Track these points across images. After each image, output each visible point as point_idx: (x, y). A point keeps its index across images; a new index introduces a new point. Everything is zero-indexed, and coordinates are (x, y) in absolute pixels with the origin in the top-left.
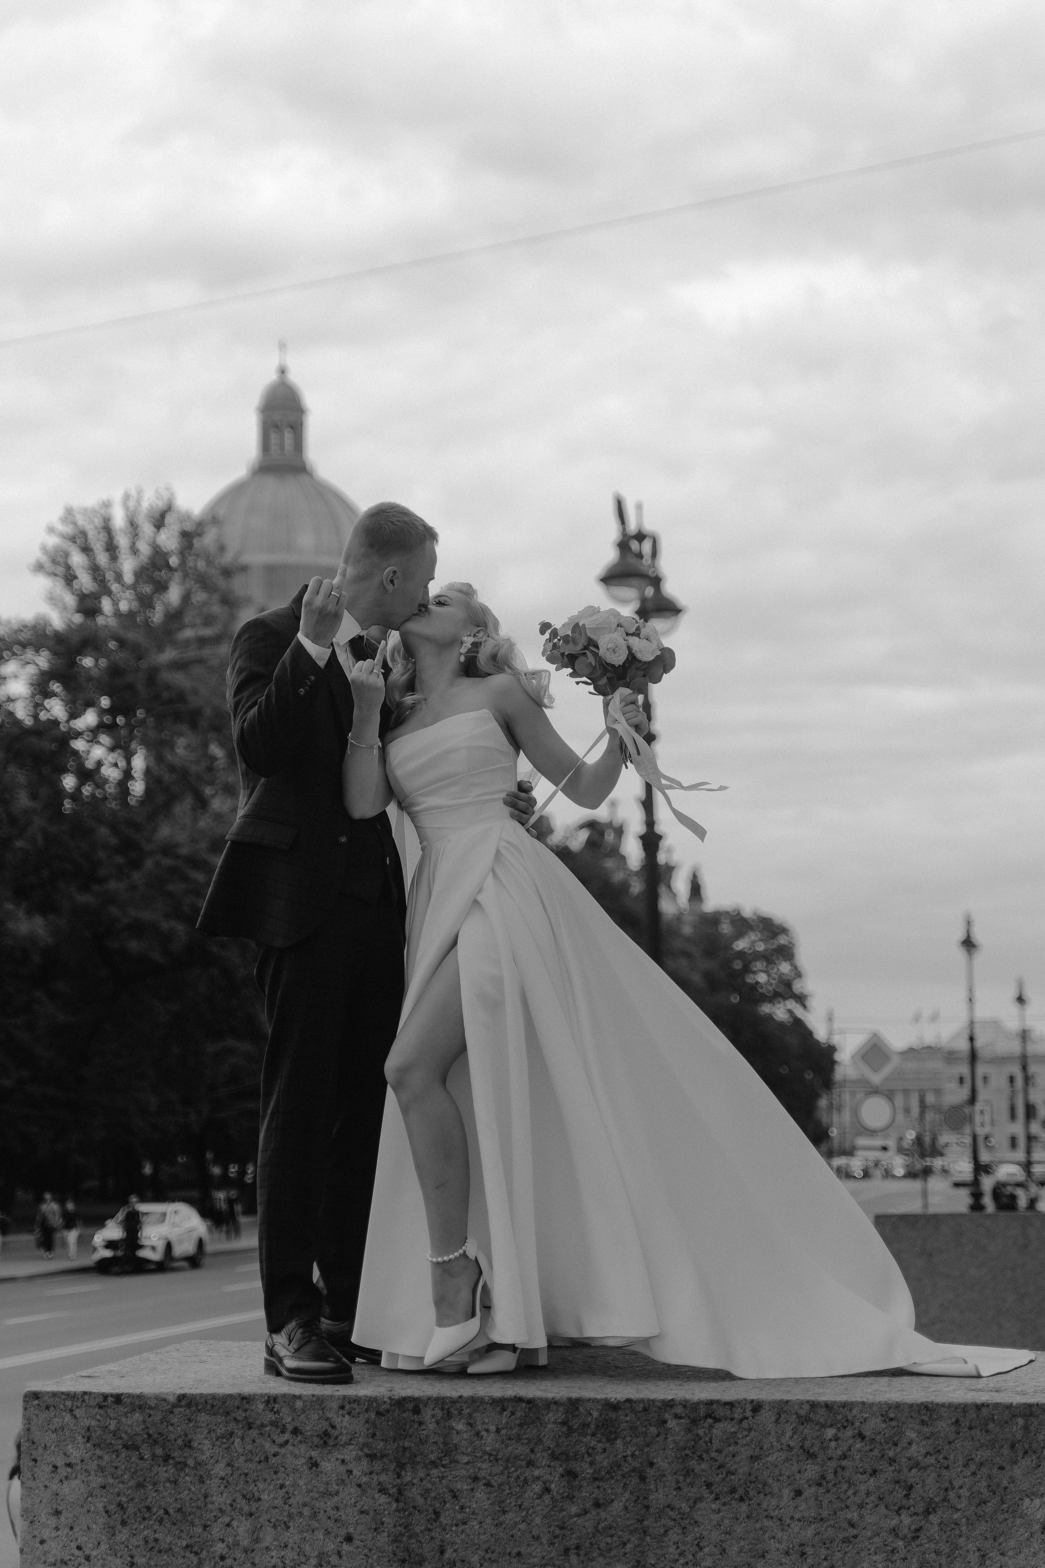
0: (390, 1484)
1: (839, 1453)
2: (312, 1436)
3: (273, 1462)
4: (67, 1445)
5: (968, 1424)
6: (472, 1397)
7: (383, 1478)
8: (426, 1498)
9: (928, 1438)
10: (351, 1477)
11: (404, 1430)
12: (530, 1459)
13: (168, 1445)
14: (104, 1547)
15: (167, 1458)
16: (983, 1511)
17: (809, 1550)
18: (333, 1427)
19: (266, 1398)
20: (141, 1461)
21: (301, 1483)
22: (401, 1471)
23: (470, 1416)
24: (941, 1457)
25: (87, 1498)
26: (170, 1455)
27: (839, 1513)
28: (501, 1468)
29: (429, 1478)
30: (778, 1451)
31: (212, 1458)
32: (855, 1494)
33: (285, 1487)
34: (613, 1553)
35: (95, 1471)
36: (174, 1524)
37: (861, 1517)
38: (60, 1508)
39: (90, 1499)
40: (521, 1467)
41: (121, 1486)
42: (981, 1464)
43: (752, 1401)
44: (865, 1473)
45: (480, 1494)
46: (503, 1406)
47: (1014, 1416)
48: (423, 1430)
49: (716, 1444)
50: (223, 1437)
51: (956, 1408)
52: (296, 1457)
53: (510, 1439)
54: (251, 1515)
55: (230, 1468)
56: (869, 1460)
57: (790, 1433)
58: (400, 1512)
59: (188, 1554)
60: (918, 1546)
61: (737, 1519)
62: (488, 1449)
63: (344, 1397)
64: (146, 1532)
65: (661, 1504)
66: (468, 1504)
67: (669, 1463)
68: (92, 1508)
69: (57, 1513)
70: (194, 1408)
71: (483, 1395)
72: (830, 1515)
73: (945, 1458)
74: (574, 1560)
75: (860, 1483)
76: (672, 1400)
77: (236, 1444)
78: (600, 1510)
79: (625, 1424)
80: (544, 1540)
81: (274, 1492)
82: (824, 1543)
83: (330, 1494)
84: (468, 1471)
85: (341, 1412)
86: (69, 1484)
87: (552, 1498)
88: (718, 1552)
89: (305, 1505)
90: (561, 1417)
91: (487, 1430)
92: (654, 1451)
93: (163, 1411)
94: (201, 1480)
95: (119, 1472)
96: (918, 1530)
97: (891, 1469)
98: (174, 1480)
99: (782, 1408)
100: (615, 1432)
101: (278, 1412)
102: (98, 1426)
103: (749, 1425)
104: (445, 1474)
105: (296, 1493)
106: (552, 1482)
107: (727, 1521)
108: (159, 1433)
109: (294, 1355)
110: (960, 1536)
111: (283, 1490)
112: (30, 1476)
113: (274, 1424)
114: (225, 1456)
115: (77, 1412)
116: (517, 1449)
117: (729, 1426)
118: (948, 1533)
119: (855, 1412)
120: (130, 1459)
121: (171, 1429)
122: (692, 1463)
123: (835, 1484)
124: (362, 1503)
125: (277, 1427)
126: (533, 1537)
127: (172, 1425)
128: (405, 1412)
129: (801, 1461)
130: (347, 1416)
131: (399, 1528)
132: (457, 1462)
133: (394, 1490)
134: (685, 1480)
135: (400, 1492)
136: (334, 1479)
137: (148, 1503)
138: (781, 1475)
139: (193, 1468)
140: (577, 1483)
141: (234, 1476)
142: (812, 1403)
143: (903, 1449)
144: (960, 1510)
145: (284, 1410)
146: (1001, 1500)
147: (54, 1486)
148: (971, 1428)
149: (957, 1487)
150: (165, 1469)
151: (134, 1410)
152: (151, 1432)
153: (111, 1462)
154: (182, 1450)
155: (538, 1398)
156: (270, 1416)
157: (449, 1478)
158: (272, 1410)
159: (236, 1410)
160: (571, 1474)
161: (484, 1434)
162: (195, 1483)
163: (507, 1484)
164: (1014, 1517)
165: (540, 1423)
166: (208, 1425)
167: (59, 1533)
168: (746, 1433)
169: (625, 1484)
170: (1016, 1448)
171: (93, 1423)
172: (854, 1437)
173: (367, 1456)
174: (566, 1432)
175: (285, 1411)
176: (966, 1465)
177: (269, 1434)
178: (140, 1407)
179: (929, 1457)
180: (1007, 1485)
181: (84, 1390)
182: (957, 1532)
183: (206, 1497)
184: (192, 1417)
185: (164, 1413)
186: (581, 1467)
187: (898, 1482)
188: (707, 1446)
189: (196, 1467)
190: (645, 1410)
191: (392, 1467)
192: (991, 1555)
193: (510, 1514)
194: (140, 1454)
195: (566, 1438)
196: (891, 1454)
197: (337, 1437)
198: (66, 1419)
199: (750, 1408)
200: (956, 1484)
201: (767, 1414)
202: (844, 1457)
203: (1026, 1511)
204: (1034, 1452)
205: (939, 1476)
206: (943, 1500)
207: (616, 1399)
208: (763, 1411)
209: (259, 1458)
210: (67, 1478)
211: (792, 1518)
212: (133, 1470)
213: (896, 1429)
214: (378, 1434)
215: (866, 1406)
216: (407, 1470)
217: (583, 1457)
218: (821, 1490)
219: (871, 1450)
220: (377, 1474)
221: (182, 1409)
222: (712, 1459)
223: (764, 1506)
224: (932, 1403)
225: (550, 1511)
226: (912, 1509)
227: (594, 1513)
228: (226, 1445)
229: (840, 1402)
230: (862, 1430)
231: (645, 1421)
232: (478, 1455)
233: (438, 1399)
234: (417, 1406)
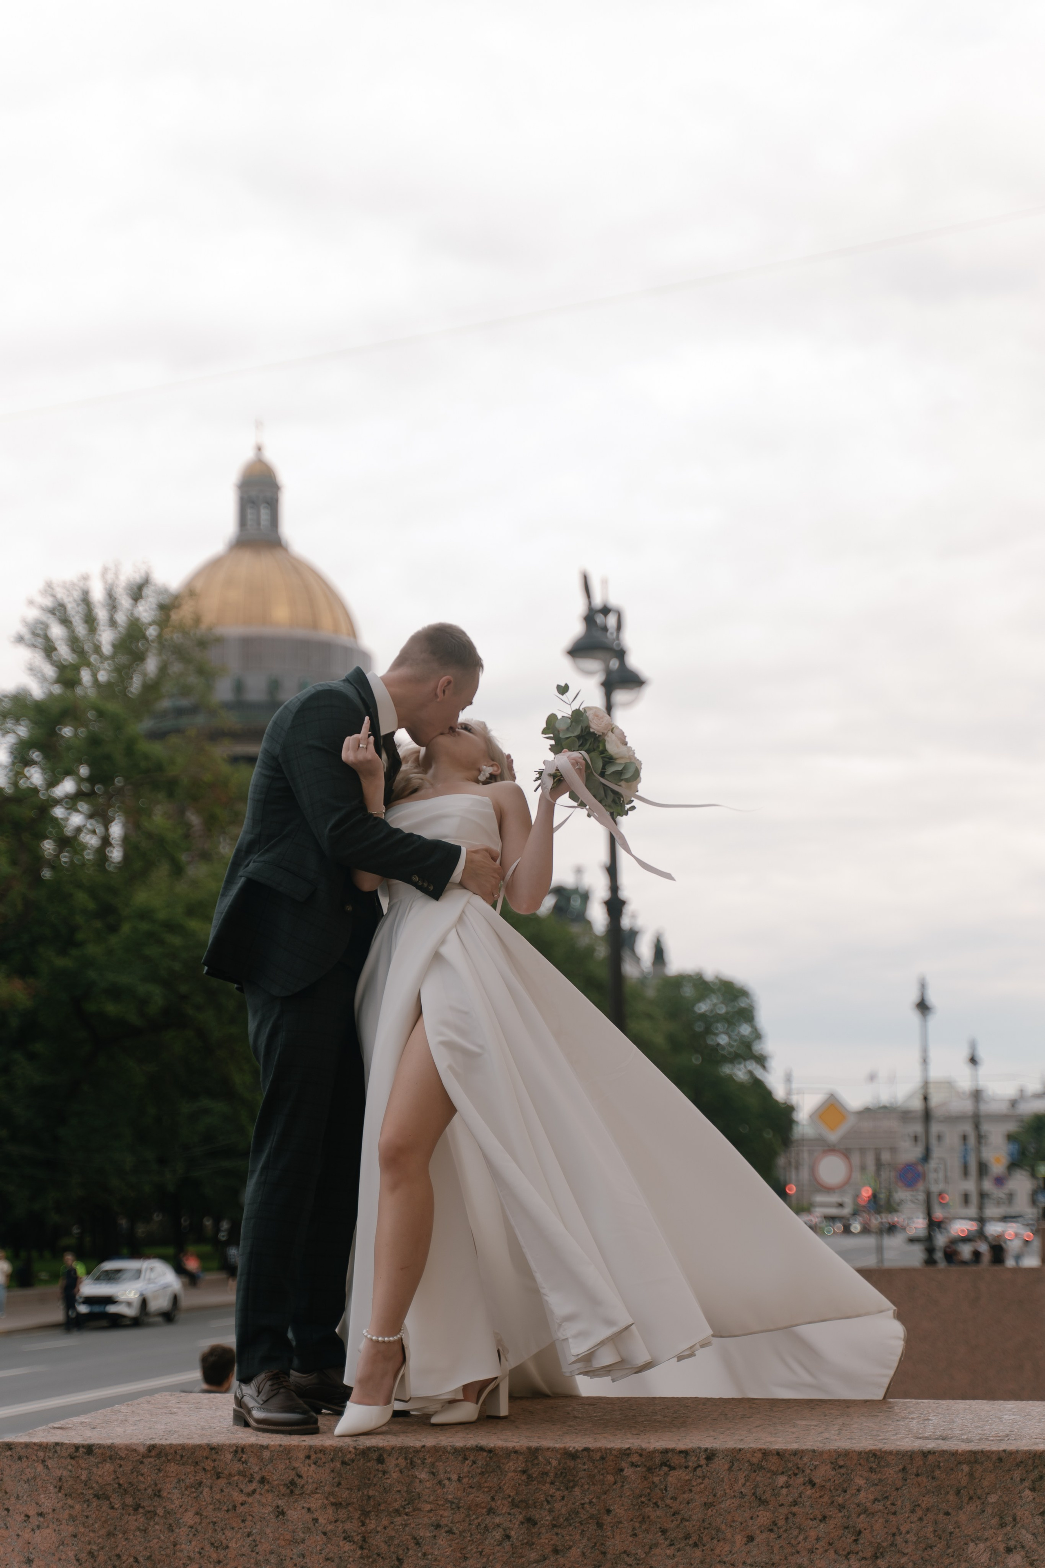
0: (355, 1531)
1: (791, 1500)
2: (278, 1485)
3: (241, 1510)
4: (39, 1495)
5: (915, 1471)
6: (435, 1447)
7: (348, 1526)
8: (389, 1546)
9: (876, 1485)
10: (316, 1525)
11: (369, 1480)
12: (491, 1507)
13: (138, 1495)
15: (137, 1508)
16: (929, 1556)
18: (300, 1476)
19: (235, 1448)
20: (112, 1510)
21: (268, 1531)
22: (366, 1519)
23: (433, 1465)
24: (889, 1503)
25: (59, 1546)
26: (140, 1504)
27: (789, 1558)
28: (463, 1516)
29: (392, 1526)
30: (731, 1498)
31: (181, 1506)
32: (805, 1539)
33: (253, 1535)
35: (66, 1520)
37: (812, 1561)
38: (32, 1557)
39: (61, 1547)
40: (483, 1515)
41: (92, 1534)
42: (928, 1510)
43: (706, 1450)
44: (815, 1519)
45: (443, 1541)
46: (465, 1455)
47: (960, 1463)
48: (387, 1479)
49: (671, 1491)
50: (192, 1487)
51: (903, 1456)
52: (264, 1505)
53: (471, 1487)
54: (219, 1562)
55: (198, 1517)
56: (819, 1506)
57: (743, 1480)
58: (364, 1560)
61: (691, 1564)
62: (450, 1497)
63: (311, 1447)
65: (617, 1550)
66: (431, 1551)
67: (625, 1510)
68: (64, 1557)
69: (30, 1561)
70: (164, 1458)
71: (446, 1445)
72: (781, 1560)
73: (893, 1504)
75: (811, 1528)
76: (629, 1448)
77: (205, 1493)
78: (559, 1556)
79: (583, 1472)
81: (242, 1540)
83: (296, 1542)
84: (430, 1518)
85: (307, 1461)
86: (40, 1532)
87: (512, 1545)
89: (272, 1552)
90: (521, 1466)
91: (449, 1479)
92: (611, 1499)
93: (133, 1461)
94: (171, 1529)
95: (90, 1521)
97: (840, 1515)
98: (144, 1528)
99: (735, 1456)
100: (573, 1481)
101: (246, 1462)
102: (70, 1477)
103: (703, 1472)
104: (409, 1522)
105: (263, 1541)
106: (512, 1529)
108: (130, 1483)
109: (262, 1406)
111: (250, 1538)
112: (3, 1525)
113: (240, 1473)
114: (194, 1505)
115: (49, 1463)
116: (478, 1497)
117: (684, 1474)
119: (805, 1459)
120: (101, 1508)
121: (141, 1478)
122: (648, 1510)
123: (786, 1530)
124: (327, 1550)
125: (245, 1476)
127: (142, 1475)
128: (369, 1461)
129: (753, 1508)
130: (313, 1466)
132: (420, 1510)
133: (359, 1537)
134: (640, 1527)
135: (364, 1540)
136: (300, 1527)
137: (118, 1551)
138: (733, 1521)
139: (162, 1516)
140: (536, 1529)
141: (203, 1525)
142: (763, 1451)
143: (852, 1495)
144: (907, 1554)
145: (251, 1460)
146: (947, 1545)
147: (26, 1535)
148: (917, 1475)
149: (904, 1531)
150: (135, 1518)
151: (105, 1460)
152: (121, 1482)
153: (83, 1511)
154: (152, 1500)
155: (499, 1447)
156: (239, 1466)
157: (412, 1526)
158: (240, 1460)
159: (205, 1460)
160: (531, 1521)
161: (446, 1482)
162: (164, 1532)
163: (469, 1531)
164: (959, 1561)
165: (501, 1472)
166: (177, 1475)
168: (700, 1480)
169: (583, 1531)
170: (961, 1494)
171: (65, 1473)
172: (804, 1484)
173: (333, 1504)
174: (526, 1480)
175: (253, 1460)
176: (913, 1511)
177: (237, 1483)
178: (111, 1458)
179: (878, 1503)
180: (953, 1530)
181: (56, 1441)
183: (175, 1545)
184: (162, 1467)
185: (134, 1464)
186: (540, 1514)
187: (847, 1528)
188: (663, 1493)
189: (166, 1516)
190: (603, 1458)
191: (357, 1515)
193: (471, 1560)
194: (111, 1503)
195: (526, 1486)
196: (840, 1500)
197: (303, 1487)
198: (39, 1470)
199: (704, 1457)
200: (904, 1529)
201: (721, 1462)
202: (795, 1503)
203: (971, 1555)
204: (979, 1498)
205: (887, 1521)
206: (890, 1545)
207: (574, 1448)
208: (716, 1459)
209: (227, 1507)
210: (38, 1527)
212: (103, 1519)
213: (845, 1476)
214: (343, 1482)
215: (816, 1454)
216: (371, 1518)
217: (542, 1505)
218: (773, 1536)
219: (820, 1497)
220: (343, 1522)
221: (152, 1460)
222: (666, 1506)
223: (717, 1551)
224: (880, 1450)
225: (510, 1557)
226: (860, 1553)
227: (553, 1559)
228: (195, 1495)
229: (792, 1450)
230: (813, 1478)
231: (603, 1469)
232: (441, 1503)
233: (401, 1449)
234: (381, 1455)
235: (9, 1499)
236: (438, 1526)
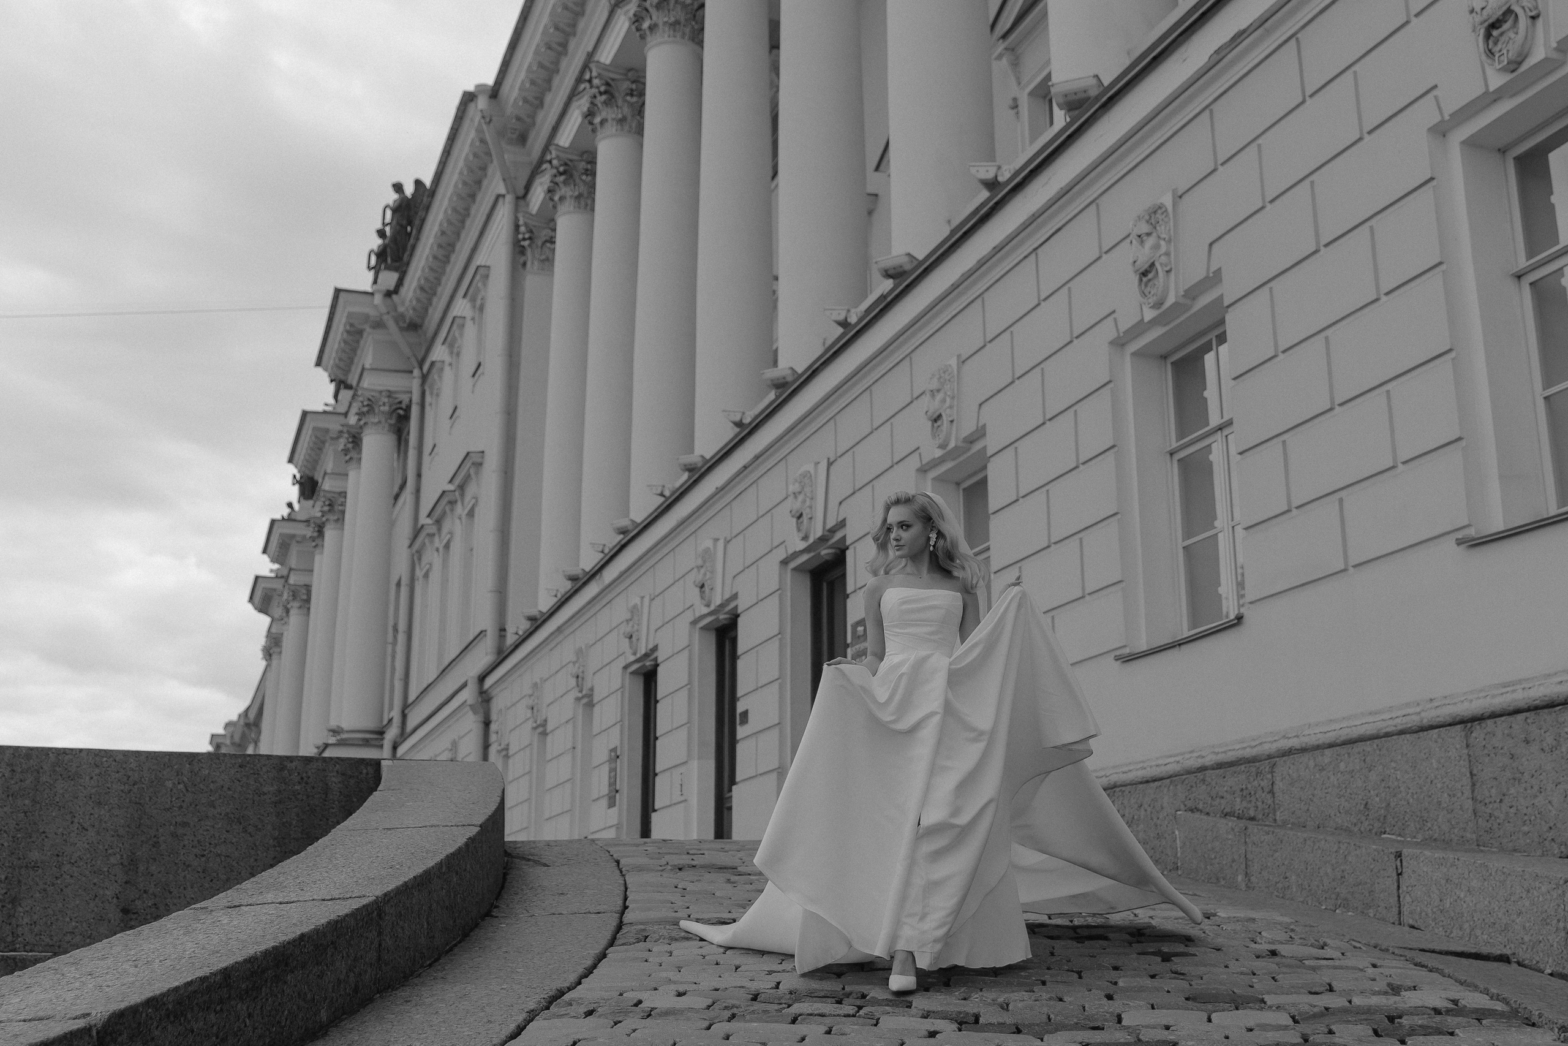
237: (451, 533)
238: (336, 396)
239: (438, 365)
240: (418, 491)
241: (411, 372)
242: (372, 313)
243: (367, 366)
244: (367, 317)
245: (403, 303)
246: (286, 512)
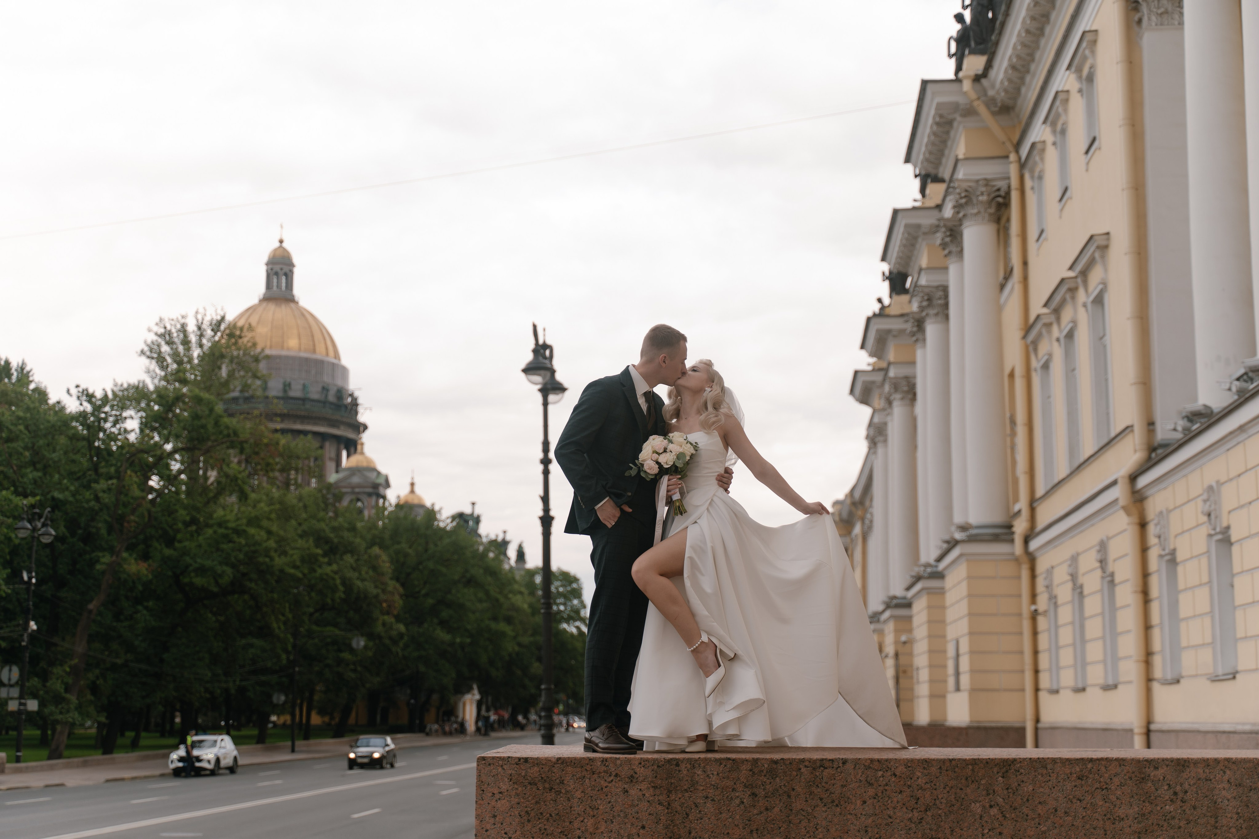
0: (664, 800)
1: (885, 783)
2: (625, 777)
3: (605, 790)
4: (499, 783)
6: (705, 758)
7: (661, 798)
8: (682, 807)
9: (927, 775)
10: (644, 797)
11: (671, 775)
12: (734, 788)
13: (551, 783)
14: (518, 833)
15: (551, 789)
16: (953, 810)
17: (869, 829)
18: (636, 773)
20: (538, 791)
21: (619, 800)
22: (670, 794)
23: (704, 767)
24: (932, 784)
26: (553, 788)
27: (884, 811)
28: (719, 792)
29: (684, 797)
30: (855, 782)
31: (574, 789)
32: (892, 802)
34: (774, 832)
35: (514, 796)
36: (555, 821)
37: (895, 813)
38: (496, 814)
39: (511, 809)
40: (730, 792)
41: (527, 803)
42: (952, 787)
43: (842, 759)
44: (896, 792)
45: (709, 805)
47: (967, 765)
48: (681, 774)
49: (825, 780)
50: (580, 779)
52: (617, 788)
53: (724, 778)
54: (594, 816)
55: (583, 793)
56: (898, 786)
57: (861, 774)
58: (669, 815)
59: (561, 836)
60: (921, 826)
61: (835, 815)
62: (713, 783)
63: (641, 758)
64: (540, 825)
65: (798, 809)
66: (703, 810)
67: (802, 789)
68: (513, 814)
69: (495, 816)
72: (880, 812)
73: (935, 785)
74: (755, 835)
75: (894, 797)
76: (804, 758)
77: (586, 781)
78: (768, 812)
80: (741, 827)
81: (606, 805)
82: (877, 826)
83: (634, 806)
84: (703, 794)
85: (640, 766)
86: (501, 802)
87: (745, 807)
88: (825, 831)
89: (621, 811)
92: (794, 784)
94: (569, 800)
95: (527, 796)
96: (921, 819)
97: (909, 790)
98: (555, 800)
100: (776, 774)
101: (608, 766)
102: (516, 774)
103: (841, 770)
104: (692, 795)
105: (617, 805)
106: (745, 799)
107: (830, 816)
108: (547, 777)
110: (942, 821)
111: (610, 804)
112: (481, 798)
113: (604, 772)
114: (581, 788)
115: (505, 767)
116: (728, 783)
117: (832, 771)
118: (936, 820)
119: (892, 763)
120: (532, 790)
121: (554, 775)
122: (813, 789)
123: (882, 798)
124: (650, 810)
125: (607, 773)
126: (735, 825)
127: (554, 773)
128: (672, 765)
129: (866, 787)
130: (643, 768)
131: (668, 822)
132: (697, 790)
133: (666, 803)
134: (810, 797)
135: (669, 804)
136: (636, 798)
137: (541, 811)
138: (856, 794)
139: (564, 794)
140: (757, 799)
141: (586, 798)
143: (915, 781)
144: (942, 809)
146: (961, 804)
147: (493, 803)
148: (947, 771)
149: (940, 798)
150: (550, 794)
152: (543, 776)
153: (523, 791)
154: (559, 785)
155: (738, 758)
156: (604, 768)
157: (693, 797)
158: (605, 765)
159: (587, 765)
160: (754, 795)
161: (711, 776)
162: (565, 801)
163: (723, 800)
164: (967, 812)
165: (739, 770)
166: (572, 772)
167: (495, 826)
168: (840, 774)
169: (780, 799)
170: (968, 780)
171: (513, 772)
172: (891, 776)
173: (653, 787)
174: (752, 775)
175: (612, 765)
176: (944, 788)
177: (603, 777)
178: (537, 764)
179: (927, 784)
180: (964, 797)
181: (509, 756)
182: (940, 819)
183: (571, 808)
184: (564, 769)
185: (550, 767)
186: (759, 791)
187: (912, 796)
188: (821, 780)
189: (566, 793)
190: (790, 763)
191: (665, 792)
192: (956, 830)
193: (724, 814)
194: (537, 787)
195: (751, 777)
196: (909, 783)
197: (637, 778)
198: (499, 770)
199: (842, 763)
201: (850, 765)
202: (887, 785)
203: (973, 809)
204: (977, 781)
205: (932, 793)
206: (934, 805)
207: (776, 759)
208: (848, 764)
209: (598, 789)
210: (499, 799)
211: (861, 814)
212: (533, 795)
213: (911, 772)
214: (658, 776)
215: (897, 762)
216: (673, 794)
217: (760, 787)
218: (876, 801)
219: (899, 782)
220: (658, 796)
221: (559, 765)
222: (822, 787)
223: (848, 809)
224: (929, 759)
225: (744, 813)
226: (919, 809)
227: (765, 813)
228: (581, 782)
229: (885, 759)
230: (895, 772)
231: (790, 769)
232: (708, 786)
233: (688, 759)
234: (678, 762)
235: (484, 785)
236: (707, 797)
237: (1074, 322)
238: (923, 191)
239: (1039, 146)
240: (1025, 279)
241: (1007, 157)
242: (961, 100)
243: (961, 156)
244: (956, 107)
245: (993, 86)
246: (876, 307)
